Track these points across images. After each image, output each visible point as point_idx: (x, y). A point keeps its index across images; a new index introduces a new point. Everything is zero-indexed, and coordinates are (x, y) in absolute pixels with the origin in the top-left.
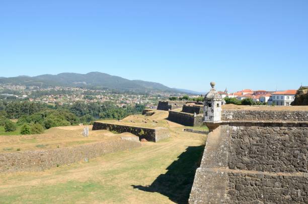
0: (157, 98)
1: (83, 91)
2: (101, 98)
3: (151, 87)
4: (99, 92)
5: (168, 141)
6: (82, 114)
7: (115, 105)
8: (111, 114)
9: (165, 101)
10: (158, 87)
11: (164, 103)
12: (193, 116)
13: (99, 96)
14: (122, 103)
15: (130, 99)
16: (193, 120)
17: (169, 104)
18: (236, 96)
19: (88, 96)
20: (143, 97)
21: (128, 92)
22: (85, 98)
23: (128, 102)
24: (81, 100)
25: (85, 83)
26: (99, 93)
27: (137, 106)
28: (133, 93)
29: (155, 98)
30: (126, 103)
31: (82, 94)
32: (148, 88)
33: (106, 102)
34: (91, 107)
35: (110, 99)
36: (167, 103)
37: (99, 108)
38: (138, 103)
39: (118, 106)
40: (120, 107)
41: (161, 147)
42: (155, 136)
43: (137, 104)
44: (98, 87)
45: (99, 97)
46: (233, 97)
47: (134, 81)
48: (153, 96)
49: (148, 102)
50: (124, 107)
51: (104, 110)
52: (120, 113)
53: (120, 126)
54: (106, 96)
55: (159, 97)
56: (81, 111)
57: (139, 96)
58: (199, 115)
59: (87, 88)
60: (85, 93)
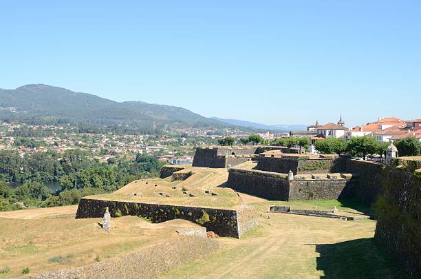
0: (180, 141)
1: (11, 128)
2: (56, 144)
3: (165, 117)
4: (50, 130)
5: (261, 235)
6: (14, 180)
7: (91, 159)
8: (86, 179)
9: (211, 147)
10: (179, 116)
11: (207, 150)
12: (287, 178)
13: (51, 138)
14: (104, 153)
15: (122, 144)
16: (288, 186)
17: (219, 154)
18: (367, 133)
19: (23, 139)
20: (150, 138)
21: (115, 129)
22: (17, 144)
23: (117, 150)
24: (9, 148)
25: (13, 109)
26: (49, 133)
27: (140, 159)
28: (125, 131)
29: (175, 140)
30: (113, 153)
31: (9, 135)
32: (158, 118)
33: (70, 152)
34: (36, 165)
35: (76, 144)
36: (215, 151)
37: (55, 166)
38: (141, 152)
39: (97, 161)
40: (101, 162)
41: (262, 249)
42: (236, 225)
43: (138, 155)
44: (46, 118)
45: (50, 140)
46: (360, 134)
47: (126, 103)
48: (170, 137)
49: (162, 150)
50: (110, 162)
51: (67, 170)
52: (108, 176)
53: (149, 206)
54: (67, 138)
55: (184, 139)
56: (12, 174)
57: (141, 137)
58: (298, 176)
59: (20, 122)
60: (16, 133)
